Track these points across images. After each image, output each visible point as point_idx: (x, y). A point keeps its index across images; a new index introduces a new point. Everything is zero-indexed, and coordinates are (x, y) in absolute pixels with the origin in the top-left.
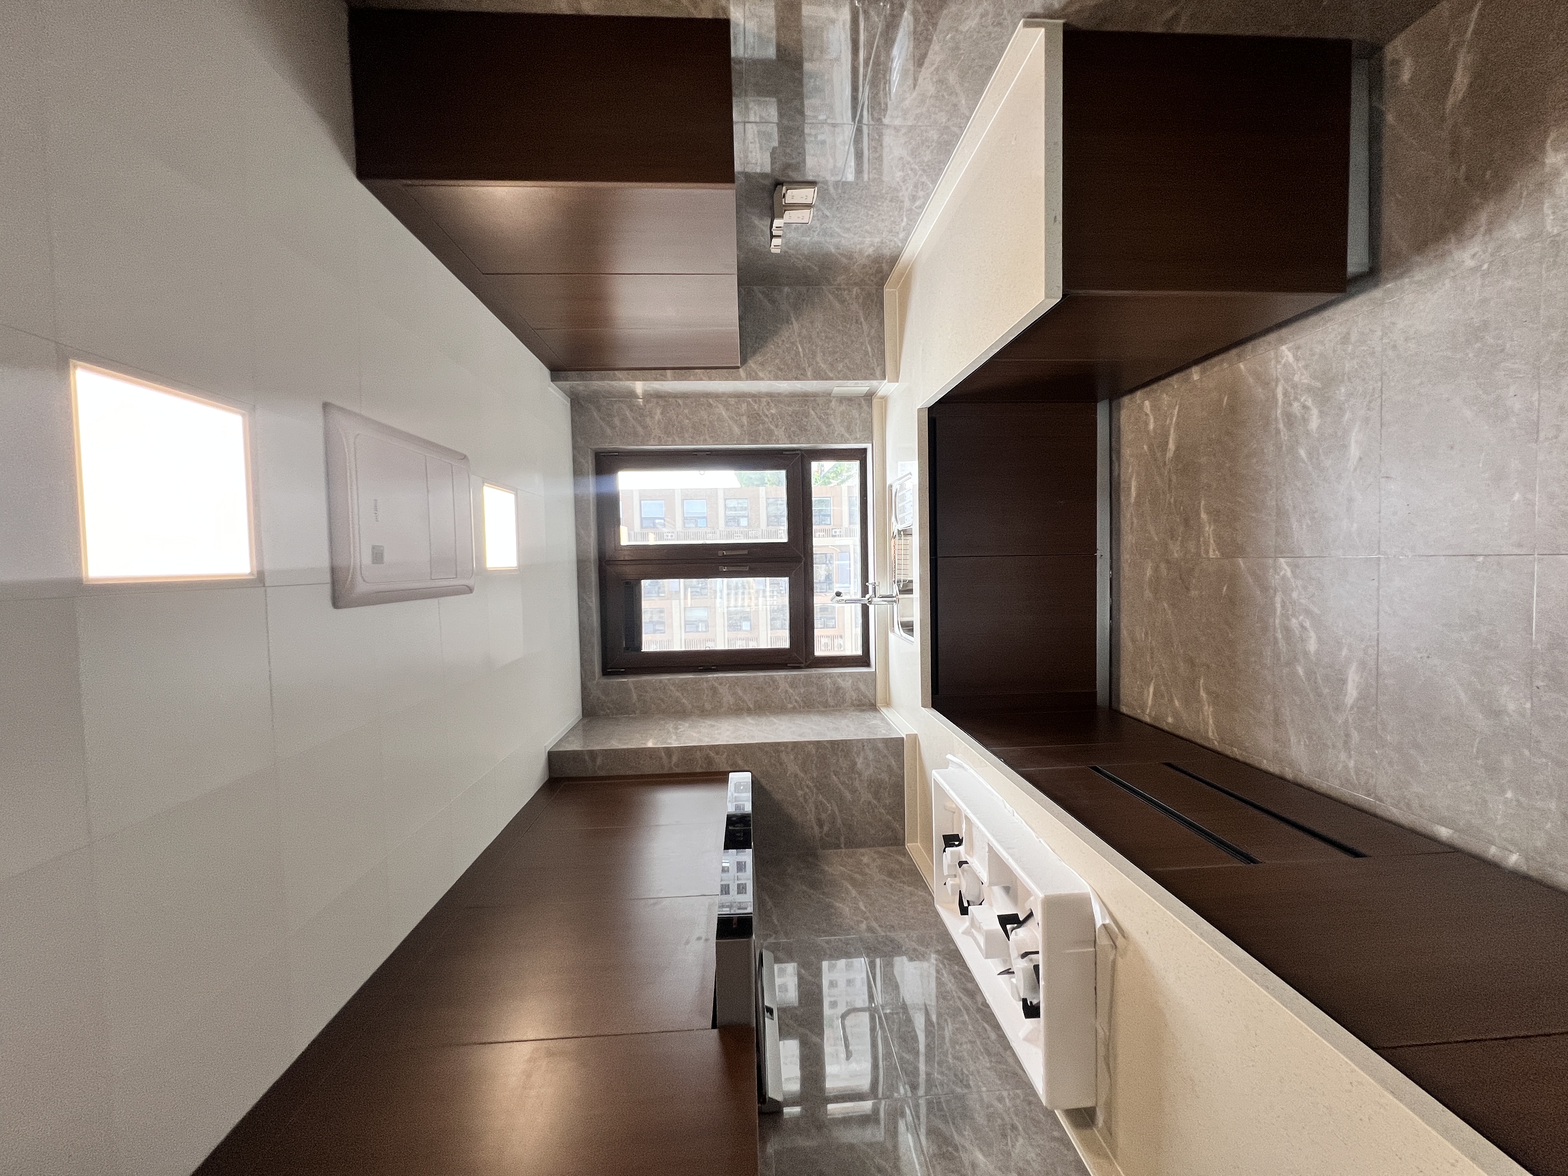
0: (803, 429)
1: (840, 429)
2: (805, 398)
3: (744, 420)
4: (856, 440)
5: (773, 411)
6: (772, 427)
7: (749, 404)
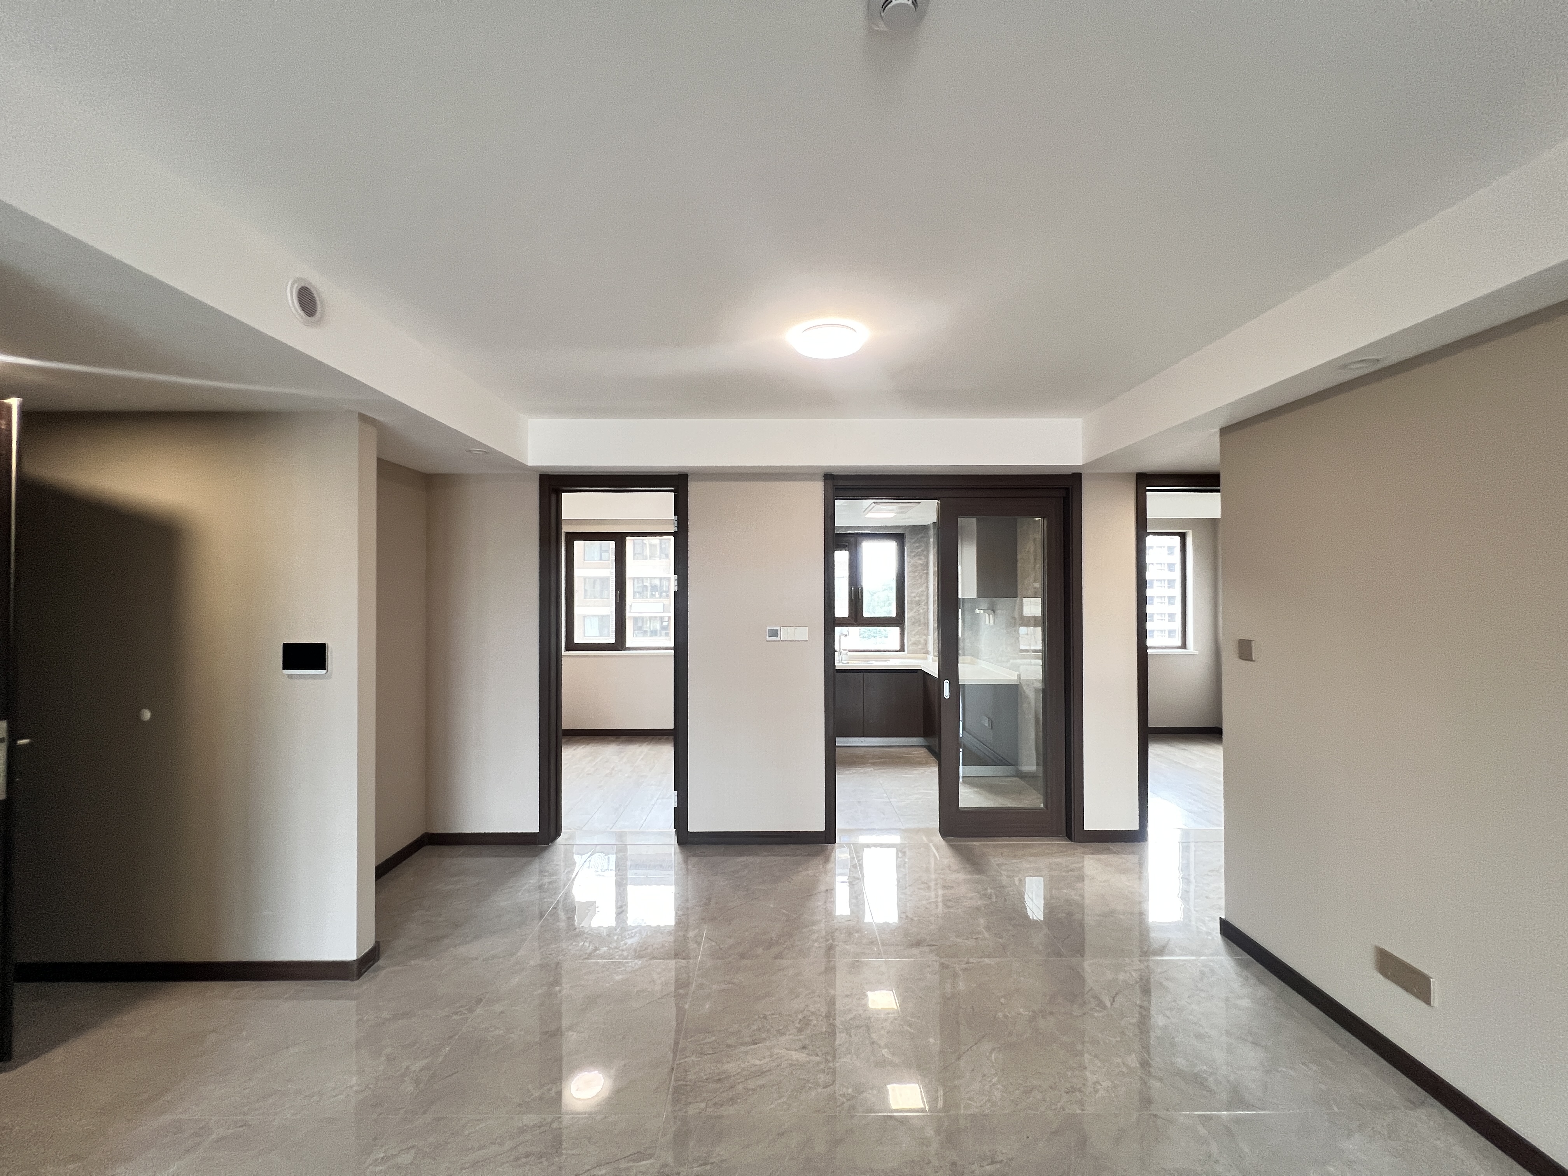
0: (913, 623)
1: (913, 639)
2: (927, 624)
3: (917, 599)
4: (908, 647)
5: (921, 611)
6: (914, 611)
7: (924, 600)
